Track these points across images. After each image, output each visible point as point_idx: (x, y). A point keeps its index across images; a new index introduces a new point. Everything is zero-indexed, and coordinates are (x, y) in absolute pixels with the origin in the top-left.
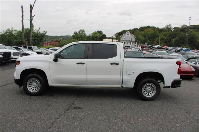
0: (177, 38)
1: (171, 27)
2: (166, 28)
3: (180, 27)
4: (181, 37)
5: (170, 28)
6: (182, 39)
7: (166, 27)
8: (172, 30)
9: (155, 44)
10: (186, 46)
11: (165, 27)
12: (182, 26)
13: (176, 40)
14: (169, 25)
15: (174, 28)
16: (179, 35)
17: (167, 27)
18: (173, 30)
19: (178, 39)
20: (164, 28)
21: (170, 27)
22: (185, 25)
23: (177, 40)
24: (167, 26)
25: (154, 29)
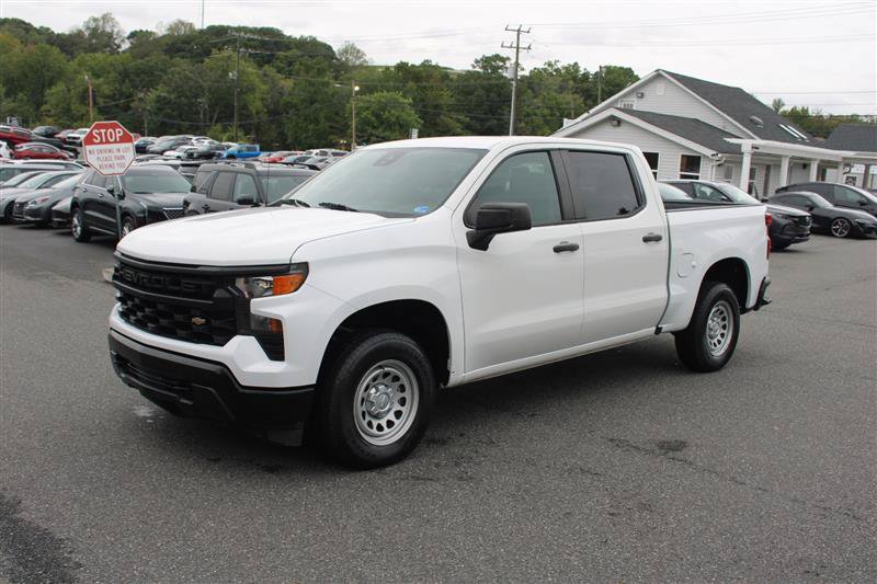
0: (161, 91)
1: (116, 30)
2: (87, 34)
3: (161, 31)
4: (180, 83)
5: (110, 36)
6: (188, 93)
7: (88, 28)
8: (119, 46)
9: (50, 120)
10: (234, 134)
11: (81, 26)
12: (171, 29)
13: (159, 99)
14: (106, 18)
15: (133, 35)
16: (173, 74)
17: (92, 25)
18: (126, 46)
19: (168, 92)
20: (79, 34)
21: (108, 30)
22: (182, 23)
23: (165, 98)
24: (95, 20)
25: (24, 32)
